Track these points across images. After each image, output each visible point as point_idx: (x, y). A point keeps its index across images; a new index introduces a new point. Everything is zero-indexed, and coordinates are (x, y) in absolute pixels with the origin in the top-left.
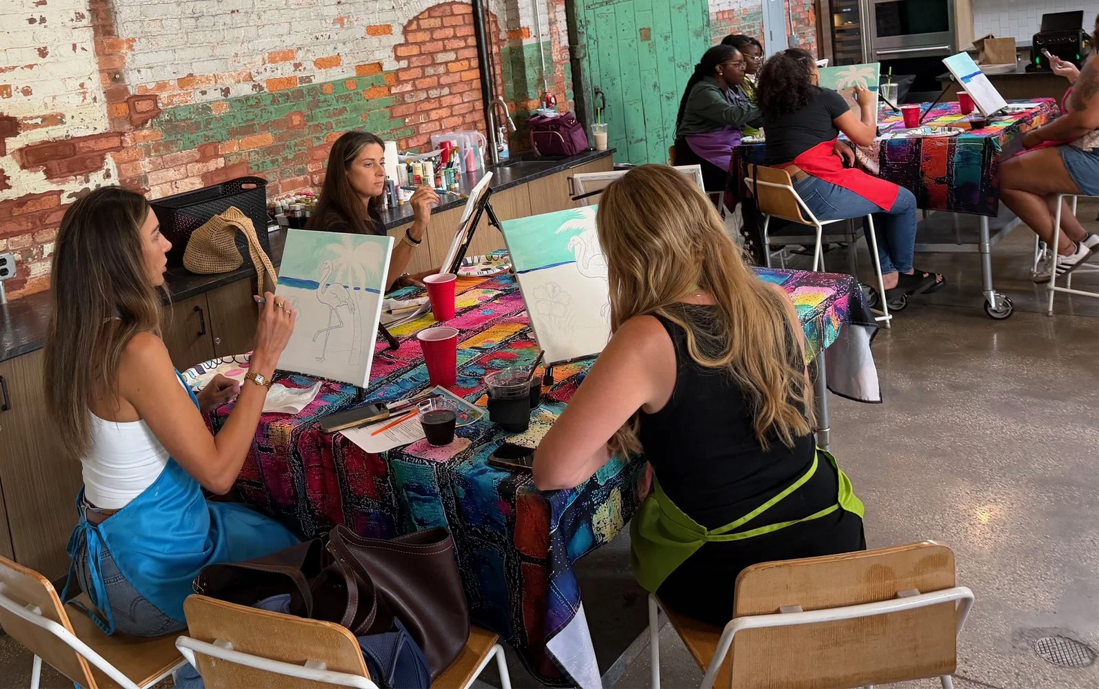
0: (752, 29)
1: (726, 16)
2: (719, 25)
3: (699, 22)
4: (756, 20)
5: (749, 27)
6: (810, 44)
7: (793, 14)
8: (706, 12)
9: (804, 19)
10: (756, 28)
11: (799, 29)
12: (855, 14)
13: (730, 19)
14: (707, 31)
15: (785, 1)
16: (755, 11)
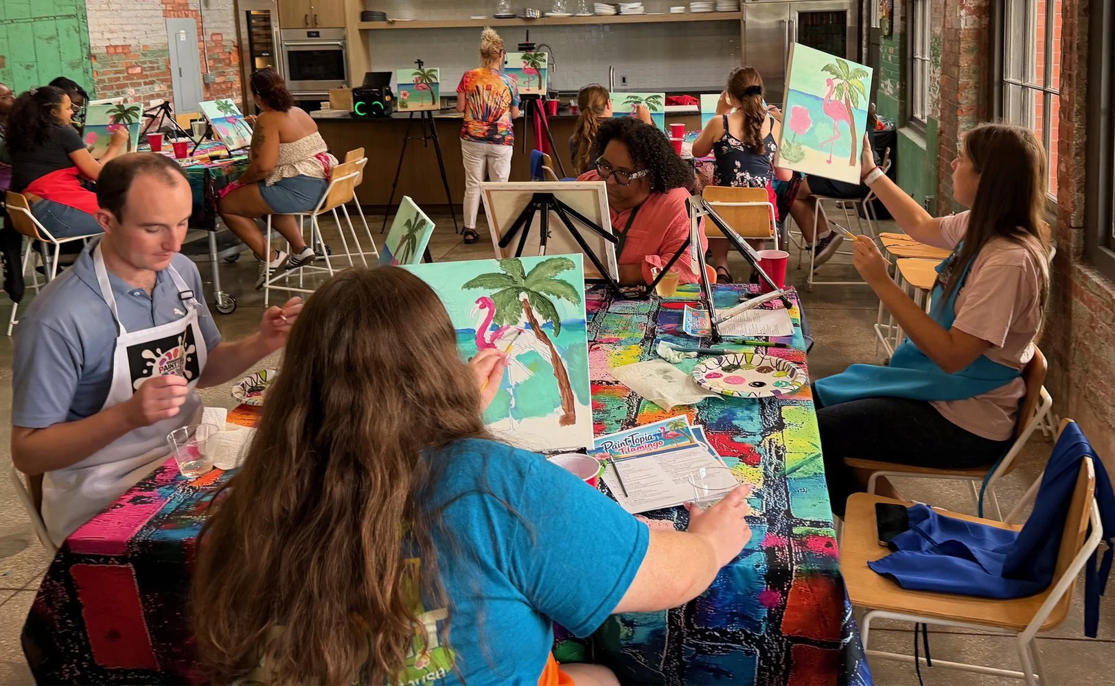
0: (155, 65)
1: (120, 50)
2: (110, 59)
3: (76, 54)
4: (161, 56)
5: (151, 62)
6: (232, 83)
7: (209, 54)
8: (85, 45)
9: (224, 60)
10: (161, 64)
11: (217, 68)
12: (271, 58)
13: (125, 54)
14: (87, 63)
15: (200, 41)
16: (160, 48)
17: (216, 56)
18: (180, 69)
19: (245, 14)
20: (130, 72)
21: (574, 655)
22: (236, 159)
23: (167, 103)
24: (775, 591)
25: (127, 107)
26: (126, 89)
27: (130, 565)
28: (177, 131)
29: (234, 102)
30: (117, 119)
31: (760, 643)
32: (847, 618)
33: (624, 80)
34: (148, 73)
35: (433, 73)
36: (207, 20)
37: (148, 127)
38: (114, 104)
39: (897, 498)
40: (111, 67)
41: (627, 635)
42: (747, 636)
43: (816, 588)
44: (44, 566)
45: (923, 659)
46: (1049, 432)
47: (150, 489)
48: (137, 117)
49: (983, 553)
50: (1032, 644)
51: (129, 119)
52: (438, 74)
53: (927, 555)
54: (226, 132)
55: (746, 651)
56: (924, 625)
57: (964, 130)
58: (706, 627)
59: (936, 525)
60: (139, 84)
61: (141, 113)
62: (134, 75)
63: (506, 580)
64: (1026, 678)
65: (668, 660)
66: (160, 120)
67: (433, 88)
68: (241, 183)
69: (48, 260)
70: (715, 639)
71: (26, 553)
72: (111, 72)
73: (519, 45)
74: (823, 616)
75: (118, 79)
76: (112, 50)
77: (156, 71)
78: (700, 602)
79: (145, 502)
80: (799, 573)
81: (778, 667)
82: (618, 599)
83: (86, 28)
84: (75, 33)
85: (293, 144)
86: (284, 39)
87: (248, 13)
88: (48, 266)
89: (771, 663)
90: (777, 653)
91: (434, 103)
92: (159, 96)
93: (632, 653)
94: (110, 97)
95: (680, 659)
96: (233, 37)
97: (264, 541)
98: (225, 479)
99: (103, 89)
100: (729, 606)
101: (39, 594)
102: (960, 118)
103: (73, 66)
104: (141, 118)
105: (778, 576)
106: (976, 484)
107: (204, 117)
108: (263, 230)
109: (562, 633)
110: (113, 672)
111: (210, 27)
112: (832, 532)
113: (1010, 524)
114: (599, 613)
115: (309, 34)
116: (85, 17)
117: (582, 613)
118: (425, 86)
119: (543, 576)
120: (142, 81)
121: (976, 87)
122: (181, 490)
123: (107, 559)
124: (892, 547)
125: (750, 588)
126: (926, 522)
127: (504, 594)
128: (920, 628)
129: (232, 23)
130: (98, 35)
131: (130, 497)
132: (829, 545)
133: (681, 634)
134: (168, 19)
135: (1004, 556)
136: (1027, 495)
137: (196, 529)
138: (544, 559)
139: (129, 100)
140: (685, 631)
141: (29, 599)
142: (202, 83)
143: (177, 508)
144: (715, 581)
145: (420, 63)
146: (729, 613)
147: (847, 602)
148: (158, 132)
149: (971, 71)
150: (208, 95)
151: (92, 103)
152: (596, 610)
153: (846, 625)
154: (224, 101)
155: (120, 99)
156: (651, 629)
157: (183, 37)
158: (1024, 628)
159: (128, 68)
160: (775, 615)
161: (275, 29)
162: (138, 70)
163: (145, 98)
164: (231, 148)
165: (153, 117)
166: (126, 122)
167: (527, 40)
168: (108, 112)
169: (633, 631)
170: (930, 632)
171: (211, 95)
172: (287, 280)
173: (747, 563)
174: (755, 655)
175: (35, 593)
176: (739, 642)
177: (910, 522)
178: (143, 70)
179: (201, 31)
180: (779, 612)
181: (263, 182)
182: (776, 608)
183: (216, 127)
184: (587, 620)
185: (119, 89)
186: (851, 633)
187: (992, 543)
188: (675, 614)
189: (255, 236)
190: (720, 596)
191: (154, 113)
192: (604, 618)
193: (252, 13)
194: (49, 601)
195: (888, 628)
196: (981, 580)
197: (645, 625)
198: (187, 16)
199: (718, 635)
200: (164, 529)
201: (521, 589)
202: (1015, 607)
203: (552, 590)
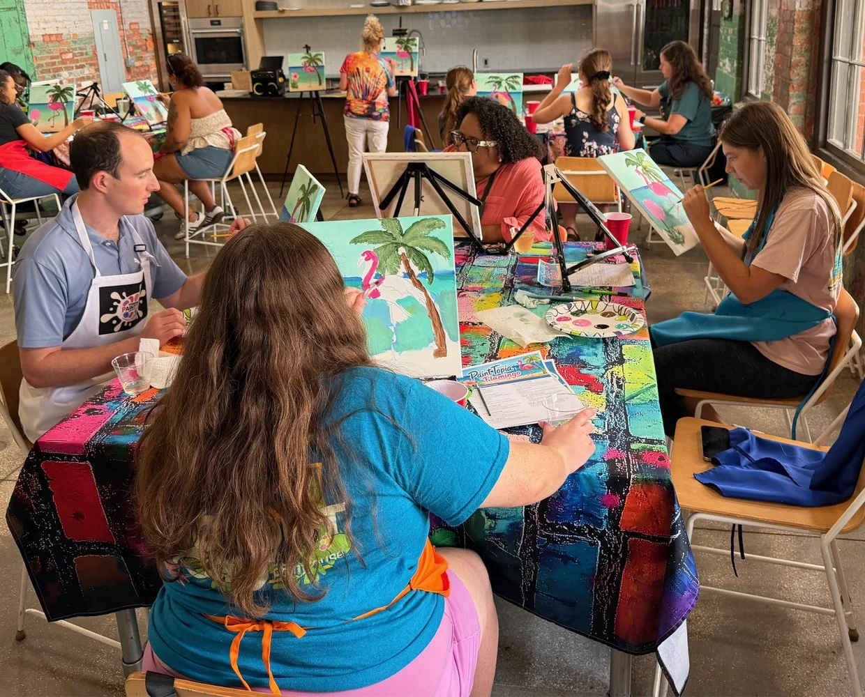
1: (54, 38)
2: (46, 45)
3: (18, 42)
4: (89, 43)
5: (80, 49)
6: (148, 66)
7: (128, 40)
8: (25, 34)
9: (141, 46)
10: (88, 50)
11: (136, 54)
12: (180, 45)
13: (59, 42)
14: (27, 50)
15: (120, 29)
16: (87, 36)
17: (134, 43)
18: (105, 55)
19: (157, 4)
20: (63, 57)
21: (447, 541)
22: (156, 132)
23: (96, 84)
24: (615, 494)
25: (62, 87)
26: (61, 73)
27: (88, 462)
28: (105, 108)
29: (152, 83)
30: (56, 97)
31: (601, 536)
32: (676, 519)
33: (486, 62)
34: (78, 58)
35: (319, 57)
36: (125, 10)
37: (81, 105)
38: (52, 85)
39: (720, 422)
40: (48, 53)
41: (490, 526)
42: (591, 531)
43: (650, 494)
44: (21, 462)
45: (738, 553)
46: (856, 370)
47: (100, 403)
48: (71, 96)
49: (794, 469)
50: (832, 545)
51: (65, 99)
52: (323, 58)
53: (745, 469)
54: (146, 109)
55: (590, 543)
56: (740, 526)
57: (794, 104)
58: (556, 522)
59: (754, 445)
60: (72, 68)
61: (74, 93)
62: (67, 59)
63: (392, 479)
64: (826, 571)
65: (524, 547)
66: (91, 99)
67: (319, 70)
68: (161, 153)
69: (7, 217)
70: (564, 532)
71: (6, 451)
72: (47, 57)
73: (394, 30)
74: (655, 516)
75: (54, 64)
76: (47, 39)
77: (85, 57)
78: (551, 501)
79: (97, 414)
80: (636, 481)
81: (616, 556)
82: (485, 496)
83: (25, 20)
84: (16, 24)
85: (202, 119)
86: (192, 28)
87: (160, 4)
88: (7, 223)
89: (610, 552)
90: (616, 545)
91: (320, 84)
92: (88, 78)
93: (494, 540)
94: (48, 79)
95: (534, 547)
96: (148, 26)
97: (193, 452)
98: (160, 396)
99: (42, 72)
100: (576, 505)
101: (18, 484)
102: (791, 93)
103: (16, 52)
104: (75, 97)
105: (617, 483)
106: (790, 412)
107: (128, 96)
108: (182, 193)
109: (437, 522)
110: (79, 544)
111: (129, 17)
112: (664, 449)
113: (818, 445)
114: (469, 507)
115: (212, 23)
116: (23, 9)
117: (455, 507)
118: (313, 69)
119: (422, 478)
120: (74, 65)
121: (806, 65)
122: (125, 405)
123: (69, 457)
124: (715, 462)
125: (595, 492)
126: (746, 442)
127: (392, 491)
128: (737, 528)
129: (147, 13)
130: (35, 26)
131: (85, 409)
132: (662, 458)
133: (535, 527)
134: (93, 11)
135: (812, 472)
136: (834, 423)
137: (137, 435)
138: (423, 463)
139: (64, 81)
140: (538, 524)
141: (10, 487)
142: (124, 66)
143: (123, 418)
144: (564, 484)
145: (307, 48)
146: (576, 511)
147: (676, 506)
148: (90, 109)
149: (803, 50)
150: (130, 78)
151: (33, 84)
152: (467, 505)
153: (674, 524)
154: (143, 82)
155: (57, 81)
156: (510, 522)
157: (106, 27)
158: (827, 530)
159: (61, 54)
160: (614, 514)
161: (183, 19)
162: (70, 55)
163: (77, 80)
164: (151, 123)
165: (85, 96)
166: (63, 101)
167: (400, 26)
168: (47, 92)
169: (496, 524)
170: (744, 532)
171: (132, 77)
172: (203, 236)
173: (591, 471)
174: (597, 545)
175: (15, 483)
176: (584, 535)
177: (732, 442)
178: (74, 55)
179: (121, 21)
180: (618, 512)
181: (179, 152)
182: (616, 509)
183: (138, 105)
184: (459, 513)
185: (56, 72)
186: (679, 531)
187: (802, 461)
188: (530, 510)
189: (176, 197)
190: (568, 497)
191: (86, 93)
192: (473, 511)
193: (164, 4)
194: (26, 489)
195: (709, 528)
196: (791, 491)
197: (505, 518)
198: (108, 7)
199: (566, 528)
200: (113, 435)
201: (404, 488)
202: (820, 513)
203: (430, 489)
